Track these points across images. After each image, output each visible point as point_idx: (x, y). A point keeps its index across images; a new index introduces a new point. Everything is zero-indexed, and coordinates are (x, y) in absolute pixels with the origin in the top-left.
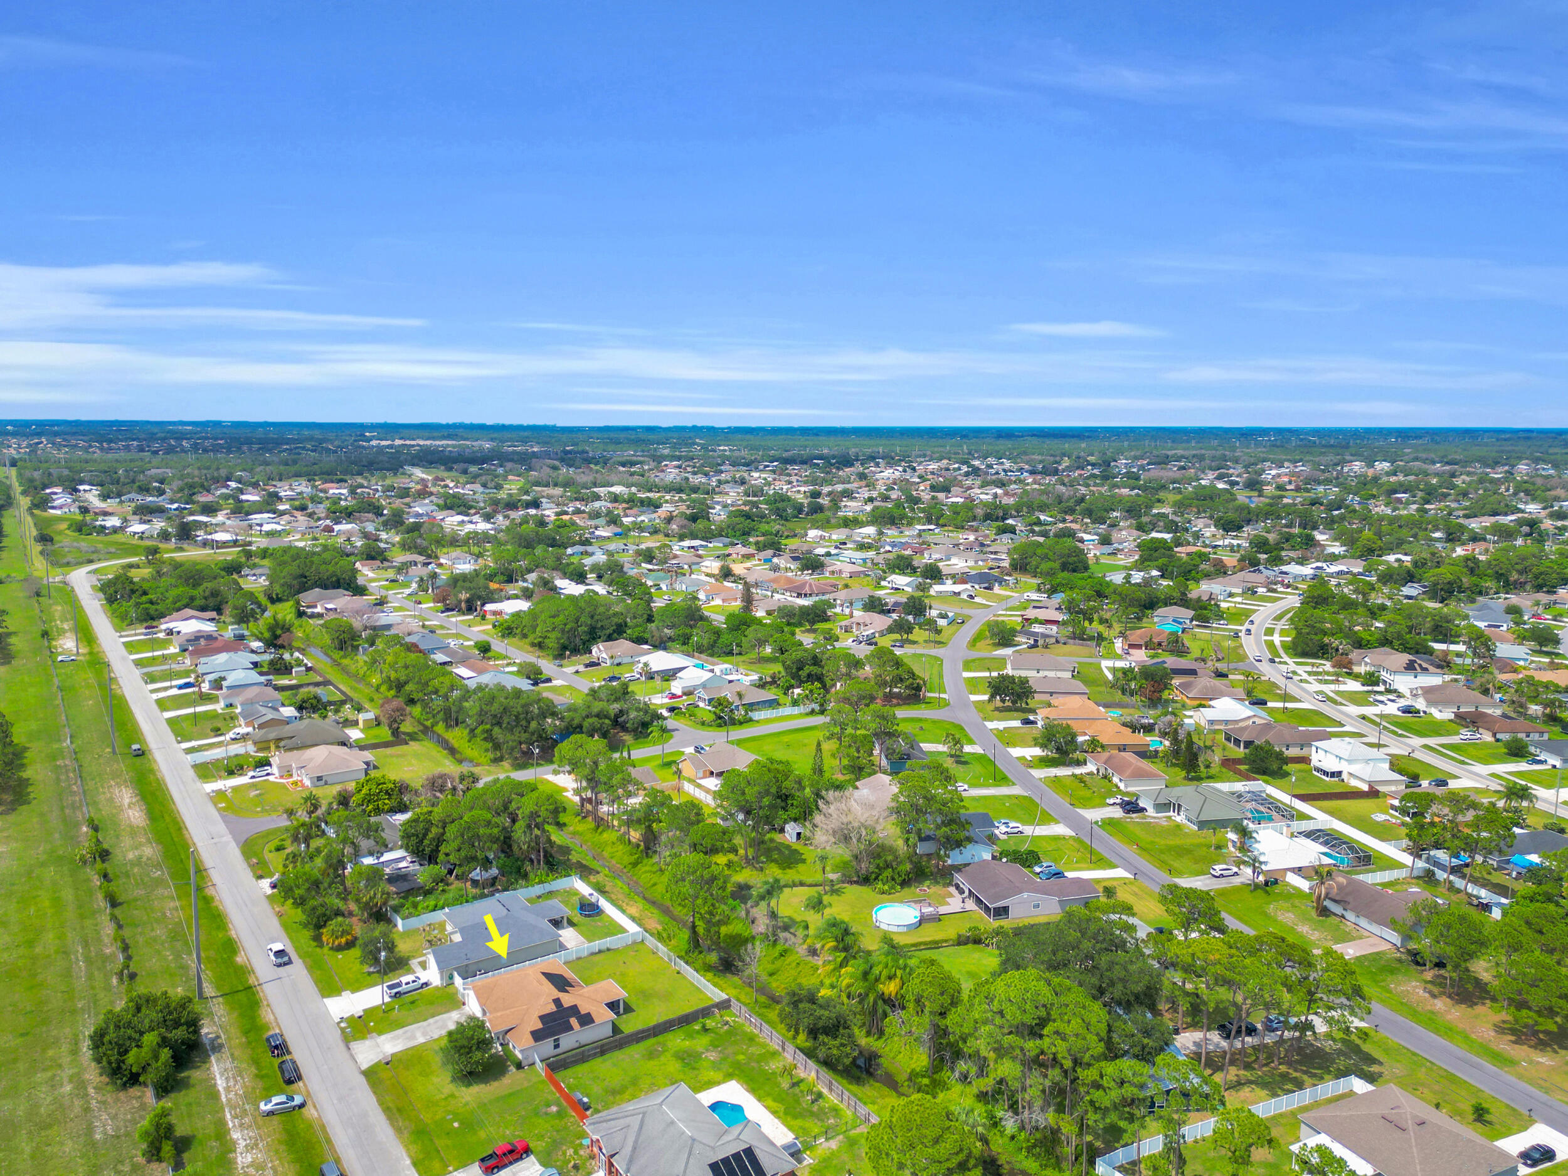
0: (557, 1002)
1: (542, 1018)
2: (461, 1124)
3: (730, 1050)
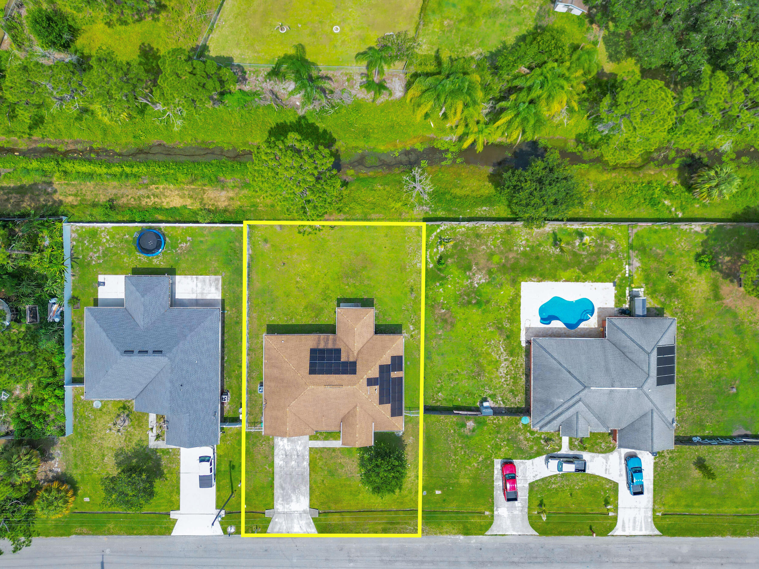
0: (371, 382)
1: (381, 402)
2: (440, 489)
3: (482, 261)
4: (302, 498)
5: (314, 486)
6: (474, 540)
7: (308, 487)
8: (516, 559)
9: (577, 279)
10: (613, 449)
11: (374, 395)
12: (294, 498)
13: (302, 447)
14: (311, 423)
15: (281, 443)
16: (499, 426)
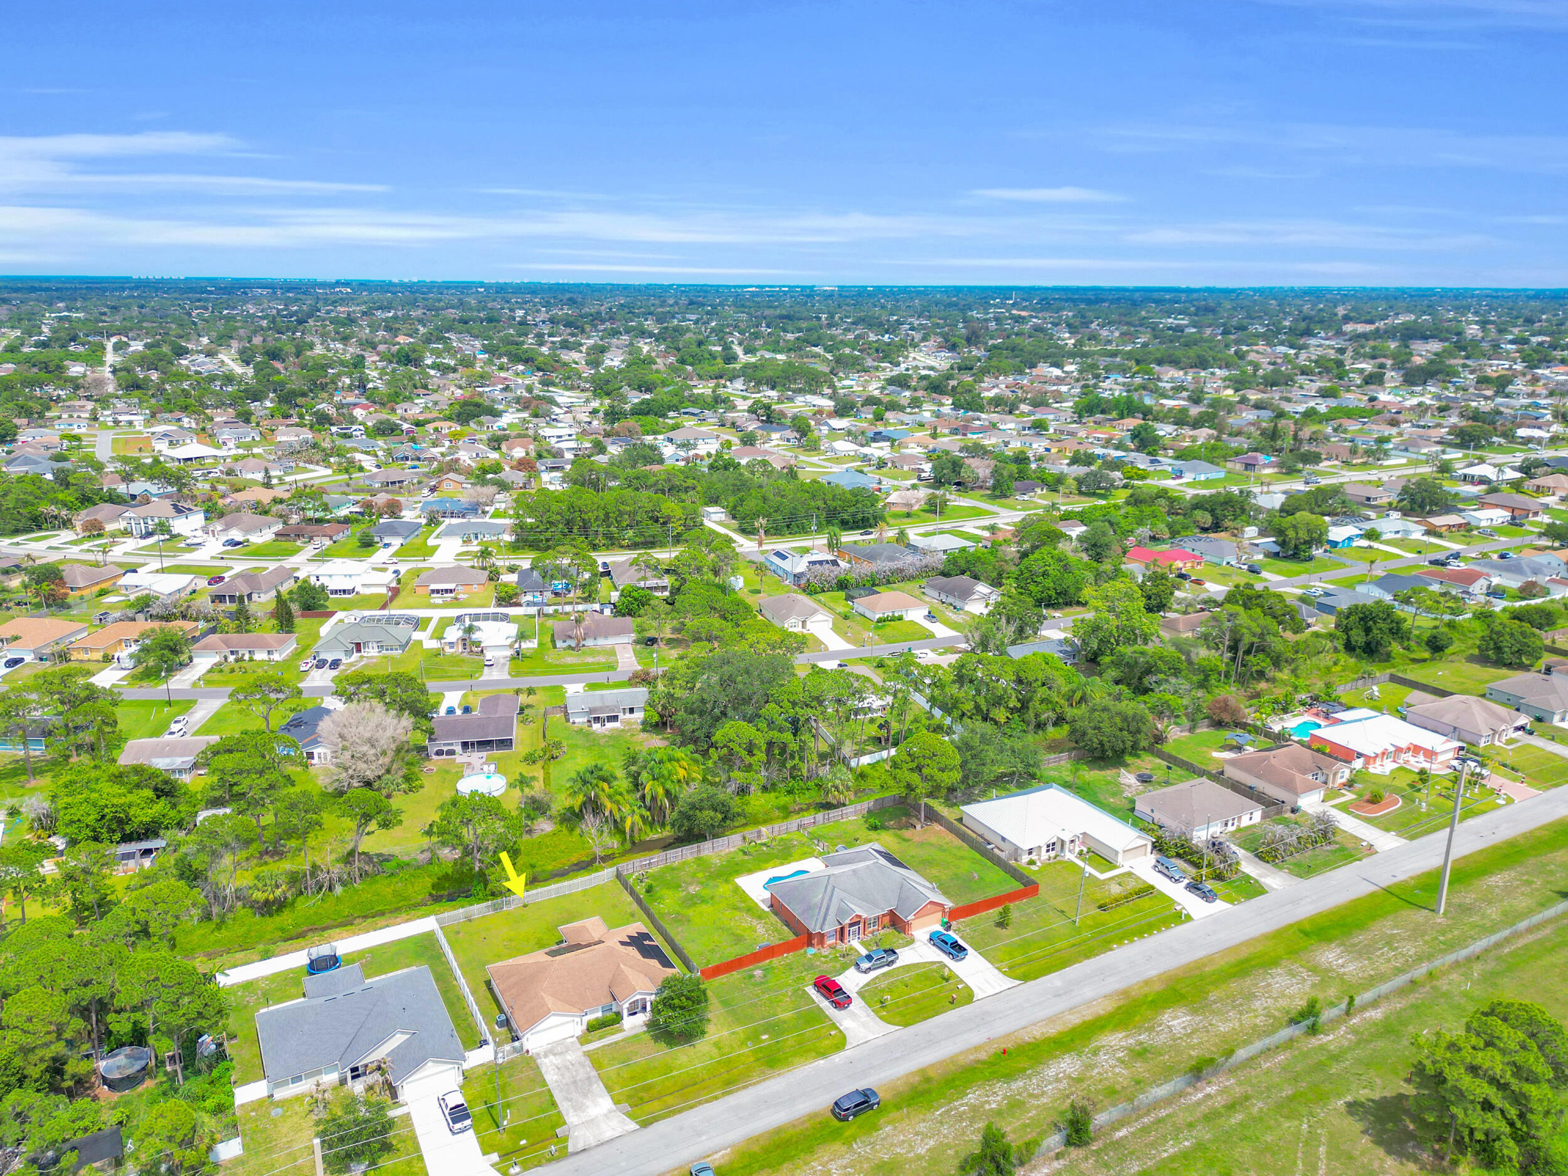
0: (624, 944)
1: (645, 957)
2: (765, 1033)
3: (688, 880)
4: (600, 1100)
5: (610, 1083)
6: (838, 1058)
7: (601, 1085)
8: (898, 1055)
9: (782, 864)
10: (912, 941)
11: (633, 952)
12: (588, 1103)
13: (575, 1055)
14: (575, 1003)
15: (546, 1061)
16: (788, 965)
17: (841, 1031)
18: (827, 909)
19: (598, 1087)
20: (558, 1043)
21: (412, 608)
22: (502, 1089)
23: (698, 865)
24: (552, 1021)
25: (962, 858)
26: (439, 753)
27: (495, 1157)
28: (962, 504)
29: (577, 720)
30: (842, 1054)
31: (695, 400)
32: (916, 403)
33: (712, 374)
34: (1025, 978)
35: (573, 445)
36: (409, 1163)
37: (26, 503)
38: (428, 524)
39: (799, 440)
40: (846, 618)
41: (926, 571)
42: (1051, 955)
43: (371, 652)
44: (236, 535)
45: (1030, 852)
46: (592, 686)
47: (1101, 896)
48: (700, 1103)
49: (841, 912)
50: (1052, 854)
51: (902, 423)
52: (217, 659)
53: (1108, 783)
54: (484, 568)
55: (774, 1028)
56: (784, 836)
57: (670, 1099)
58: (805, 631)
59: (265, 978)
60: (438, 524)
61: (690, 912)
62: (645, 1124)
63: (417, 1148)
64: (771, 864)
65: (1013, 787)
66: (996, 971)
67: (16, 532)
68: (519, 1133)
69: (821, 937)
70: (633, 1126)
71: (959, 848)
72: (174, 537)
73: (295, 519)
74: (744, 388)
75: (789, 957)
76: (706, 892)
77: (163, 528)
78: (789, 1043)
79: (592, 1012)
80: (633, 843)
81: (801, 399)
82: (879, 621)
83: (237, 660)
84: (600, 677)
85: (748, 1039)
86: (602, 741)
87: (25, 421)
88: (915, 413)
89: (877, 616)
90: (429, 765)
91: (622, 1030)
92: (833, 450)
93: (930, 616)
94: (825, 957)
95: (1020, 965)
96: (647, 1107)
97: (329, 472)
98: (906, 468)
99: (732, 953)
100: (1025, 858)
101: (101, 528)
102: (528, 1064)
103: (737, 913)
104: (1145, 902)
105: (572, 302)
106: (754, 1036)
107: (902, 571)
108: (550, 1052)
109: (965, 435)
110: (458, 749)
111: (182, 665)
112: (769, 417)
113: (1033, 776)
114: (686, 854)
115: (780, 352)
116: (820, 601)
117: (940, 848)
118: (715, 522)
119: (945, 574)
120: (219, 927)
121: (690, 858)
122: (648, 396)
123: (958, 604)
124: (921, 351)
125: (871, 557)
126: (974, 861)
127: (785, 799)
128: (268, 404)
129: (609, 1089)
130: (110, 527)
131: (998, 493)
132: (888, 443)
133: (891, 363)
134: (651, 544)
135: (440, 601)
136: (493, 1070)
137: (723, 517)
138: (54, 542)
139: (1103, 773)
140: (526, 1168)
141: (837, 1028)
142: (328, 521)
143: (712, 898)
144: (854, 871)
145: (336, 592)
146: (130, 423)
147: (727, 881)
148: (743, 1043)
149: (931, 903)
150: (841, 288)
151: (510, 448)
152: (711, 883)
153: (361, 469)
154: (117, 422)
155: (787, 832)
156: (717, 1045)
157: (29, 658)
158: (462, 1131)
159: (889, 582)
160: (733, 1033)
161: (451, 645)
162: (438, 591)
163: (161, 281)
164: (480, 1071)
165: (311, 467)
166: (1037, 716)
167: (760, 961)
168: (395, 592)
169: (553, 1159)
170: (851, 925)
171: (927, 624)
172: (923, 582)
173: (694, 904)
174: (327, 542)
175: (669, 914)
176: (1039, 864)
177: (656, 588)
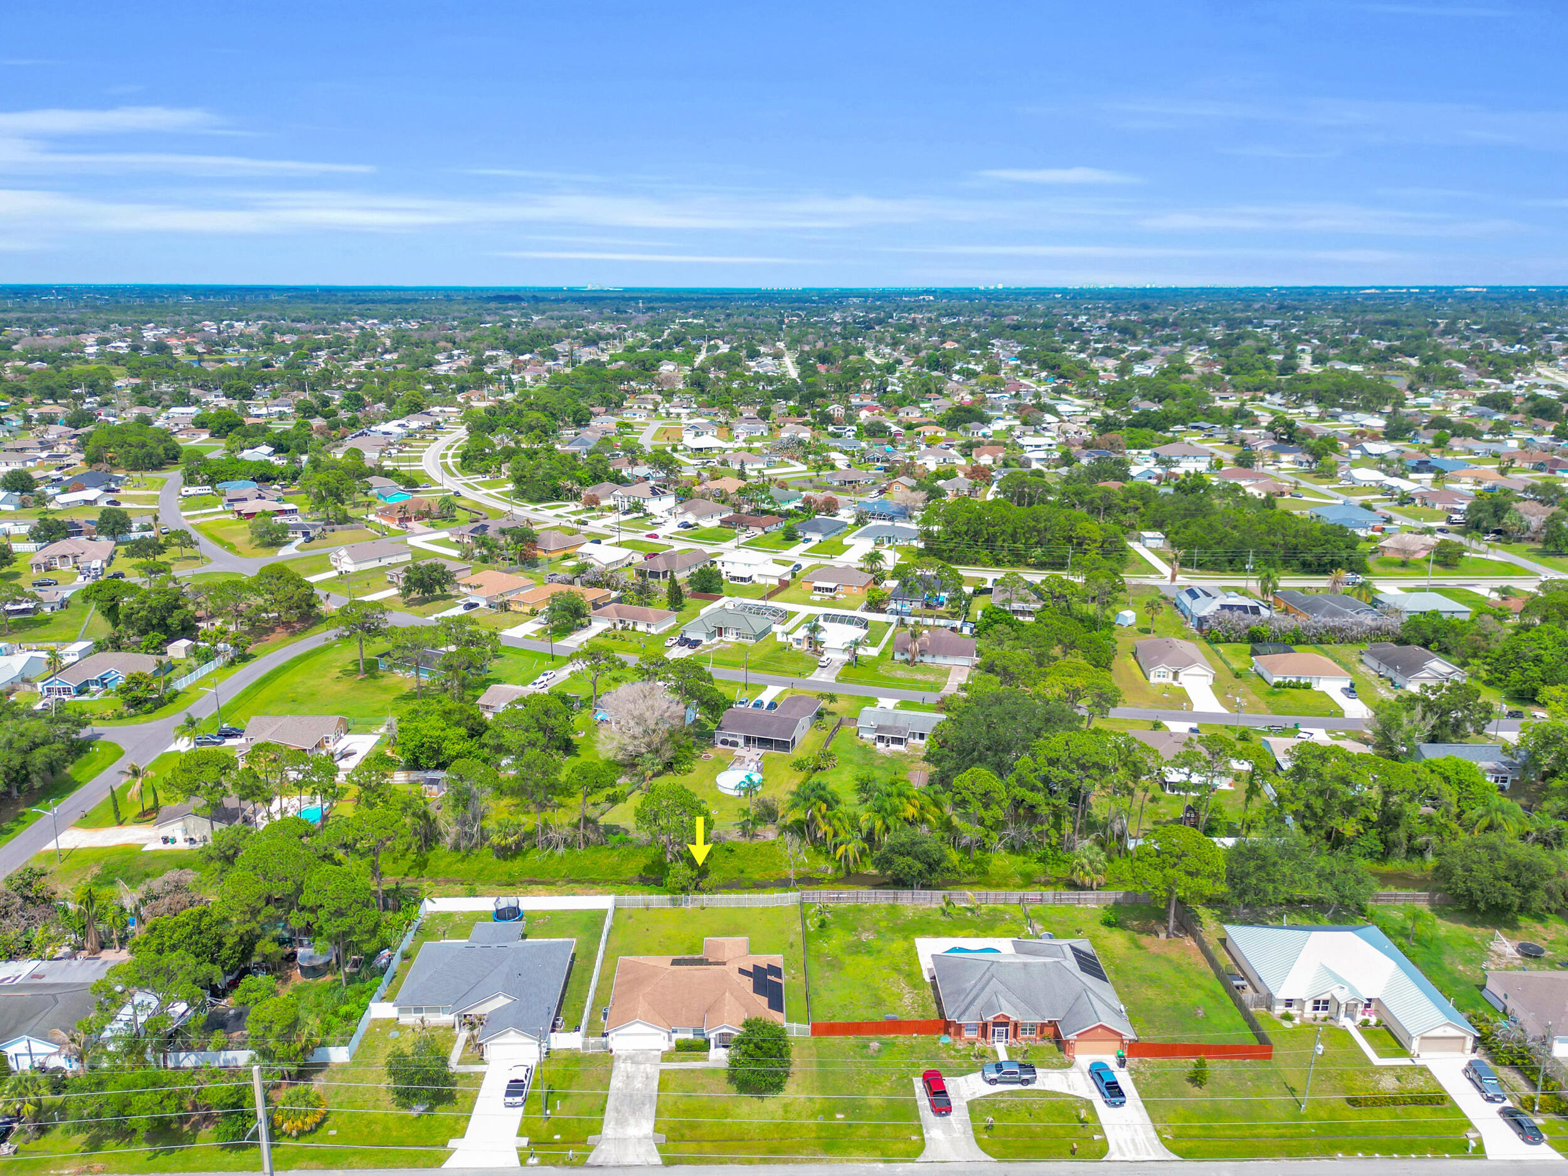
0: (742, 972)
1: (756, 991)
2: (843, 1111)
3: (867, 925)
4: (644, 1122)
5: (663, 1108)
6: (901, 1168)
7: (654, 1108)
9: (977, 936)
10: (1070, 1065)
11: (748, 983)
12: (632, 1121)
13: (653, 1070)
14: (665, 1018)
15: (622, 1065)
16: (912, 1047)
17: (923, 1140)
18: (975, 999)
19: (650, 1110)
20: (643, 1051)
21: (790, 602)
22: (570, 1078)
23: (888, 913)
24: (638, 1028)
25: (1198, 987)
26: (724, 742)
27: (524, 1141)
28: (1490, 557)
29: (866, 736)
30: (909, 1166)
31: (1214, 415)
32: (1501, 429)
33: (1250, 385)
34: (1186, 1155)
35: (1042, 455)
36: (458, 1119)
37: (551, 477)
38: (856, 524)
39: (1310, 464)
40: (1237, 676)
41: (1376, 635)
42: (1243, 1138)
43: (731, 638)
44: (690, 518)
45: (1289, 1003)
46: (905, 705)
47: (1361, 1088)
48: (732, 1161)
49: (989, 1007)
50: (1321, 1014)
51: (1470, 452)
52: (609, 625)
53: (1471, 944)
54: (872, 572)
55: (854, 1109)
56: (1001, 907)
57: (707, 1146)
58: (1175, 683)
59: (463, 913)
60: (864, 523)
61: (848, 959)
62: (669, 1162)
63: (471, 1110)
64: (965, 933)
65: (1325, 920)
66: (1153, 1134)
67: (540, 500)
68: (559, 1126)
69: (959, 1029)
70: (657, 1159)
71: (1201, 974)
72: (647, 515)
73: (746, 508)
74: (1282, 402)
75: (917, 1039)
76: (877, 944)
77: (637, 507)
78: (861, 1132)
79: (682, 1031)
80: (848, 873)
81: (1348, 417)
82: (1278, 685)
83: (623, 629)
84: (916, 696)
85: (822, 1111)
86: (878, 762)
87: (603, 409)
88: (1498, 441)
89: (1275, 680)
90: (711, 753)
91: (706, 1059)
92: (1351, 478)
93: (1351, 691)
94: (957, 1051)
95: (1191, 1137)
96: (683, 1146)
97: (804, 468)
98: (1438, 507)
99: (862, 1014)
100: (1279, 1009)
101: (597, 503)
102: (605, 1060)
103: (895, 975)
104: (1424, 1114)
105: (1146, 307)
106: (829, 1113)
107: (1341, 630)
108: (632, 1058)
109: (1552, 472)
110: (741, 742)
111: (582, 626)
112: (1290, 436)
113: (1361, 911)
114: (882, 898)
115: (1357, 362)
116: (1217, 652)
117: (1178, 968)
118: (1150, 549)
119: (1401, 641)
120: (463, 859)
121: (884, 903)
122: (1155, 408)
123: (1399, 680)
124: (1556, 366)
125: (1311, 607)
126: (1214, 996)
127: (1034, 867)
128: (791, 403)
129: (658, 1113)
130: (604, 503)
131: (1551, 548)
132: (1431, 476)
133: (1501, 379)
134: (1060, 565)
135: (817, 598)
136: (573, 1057)
137: (1160, 543)
138: (560, 511)
139: (1472, 930)
140: (542, 1163)
141: (922, 1134)
142: (773, 514)
143: (879, 952)
144: (1025, 965)
145: (734, 578)
146: (678, 415)
147: (906, 938)
148: (813, 1115)
149: (1101, 1026)
150: (1492, 289)
151: (978, 456)
152: (889, 936)
153: (833, 467)
154: (668, 414)
155: (1006, 902)
156: (786, 1108)
157: (483, 604)
158: (513, 1106)
159: (1320, 642)
160: (811, 1100)
161: (799, 641)
162: (819, 589)
163: (779, 292)
164: (565, 1055)
165: (792, 462)
166: (1410, 838)
167: (883, 1033)
168: (784, 585)
169: (570, 1164)
170: (995, 1024)
171: (1342, 700)
172: (1366, 647)
173: (856, 953)
174: (759, 532)
175: (827, 955)
176: (1297, 1021)
177: (1023, 613)
